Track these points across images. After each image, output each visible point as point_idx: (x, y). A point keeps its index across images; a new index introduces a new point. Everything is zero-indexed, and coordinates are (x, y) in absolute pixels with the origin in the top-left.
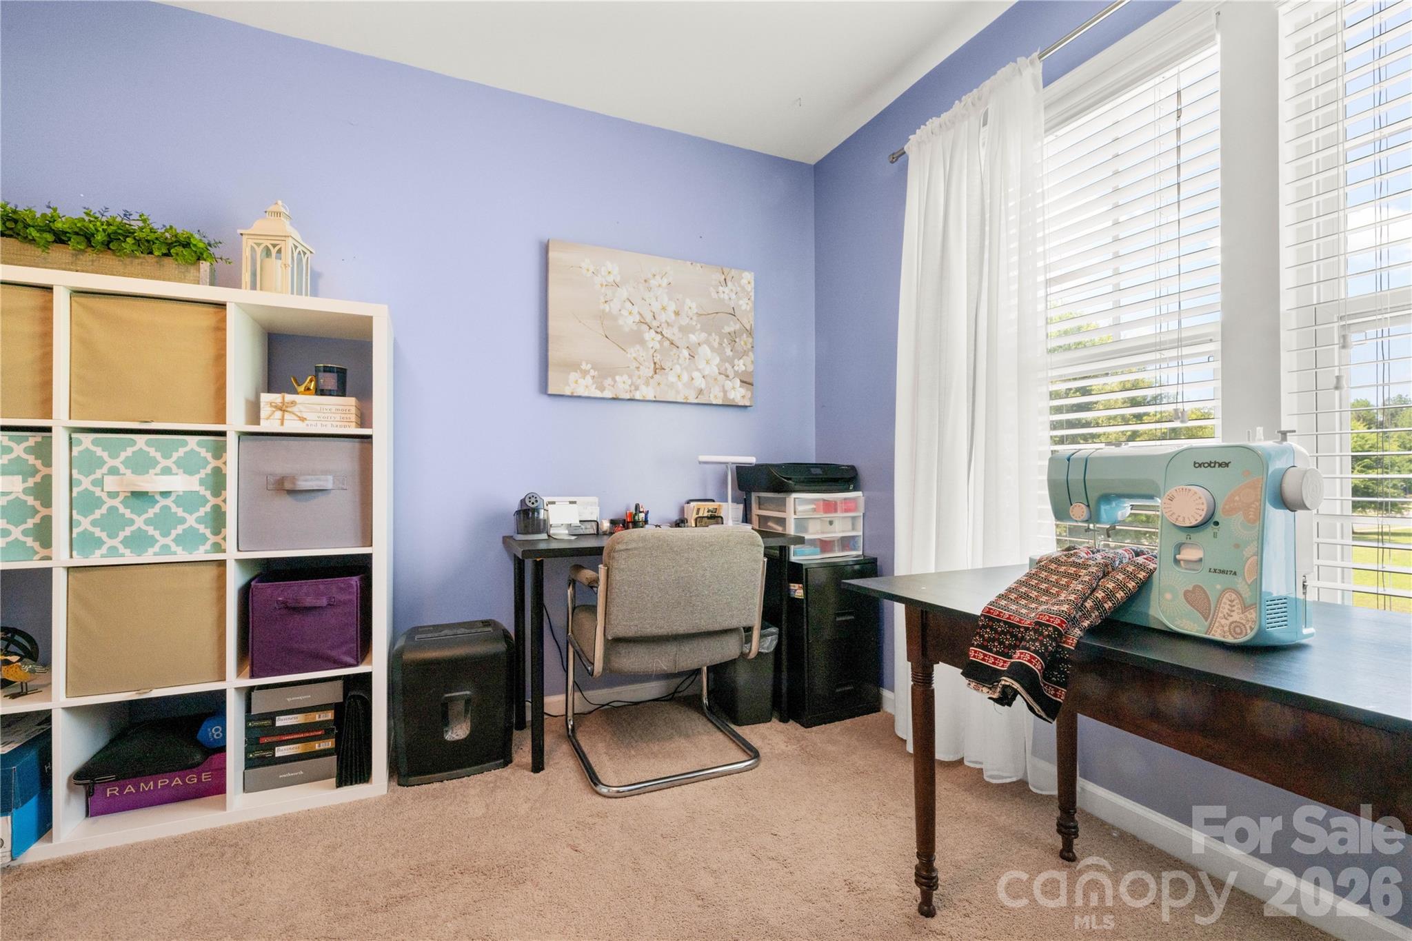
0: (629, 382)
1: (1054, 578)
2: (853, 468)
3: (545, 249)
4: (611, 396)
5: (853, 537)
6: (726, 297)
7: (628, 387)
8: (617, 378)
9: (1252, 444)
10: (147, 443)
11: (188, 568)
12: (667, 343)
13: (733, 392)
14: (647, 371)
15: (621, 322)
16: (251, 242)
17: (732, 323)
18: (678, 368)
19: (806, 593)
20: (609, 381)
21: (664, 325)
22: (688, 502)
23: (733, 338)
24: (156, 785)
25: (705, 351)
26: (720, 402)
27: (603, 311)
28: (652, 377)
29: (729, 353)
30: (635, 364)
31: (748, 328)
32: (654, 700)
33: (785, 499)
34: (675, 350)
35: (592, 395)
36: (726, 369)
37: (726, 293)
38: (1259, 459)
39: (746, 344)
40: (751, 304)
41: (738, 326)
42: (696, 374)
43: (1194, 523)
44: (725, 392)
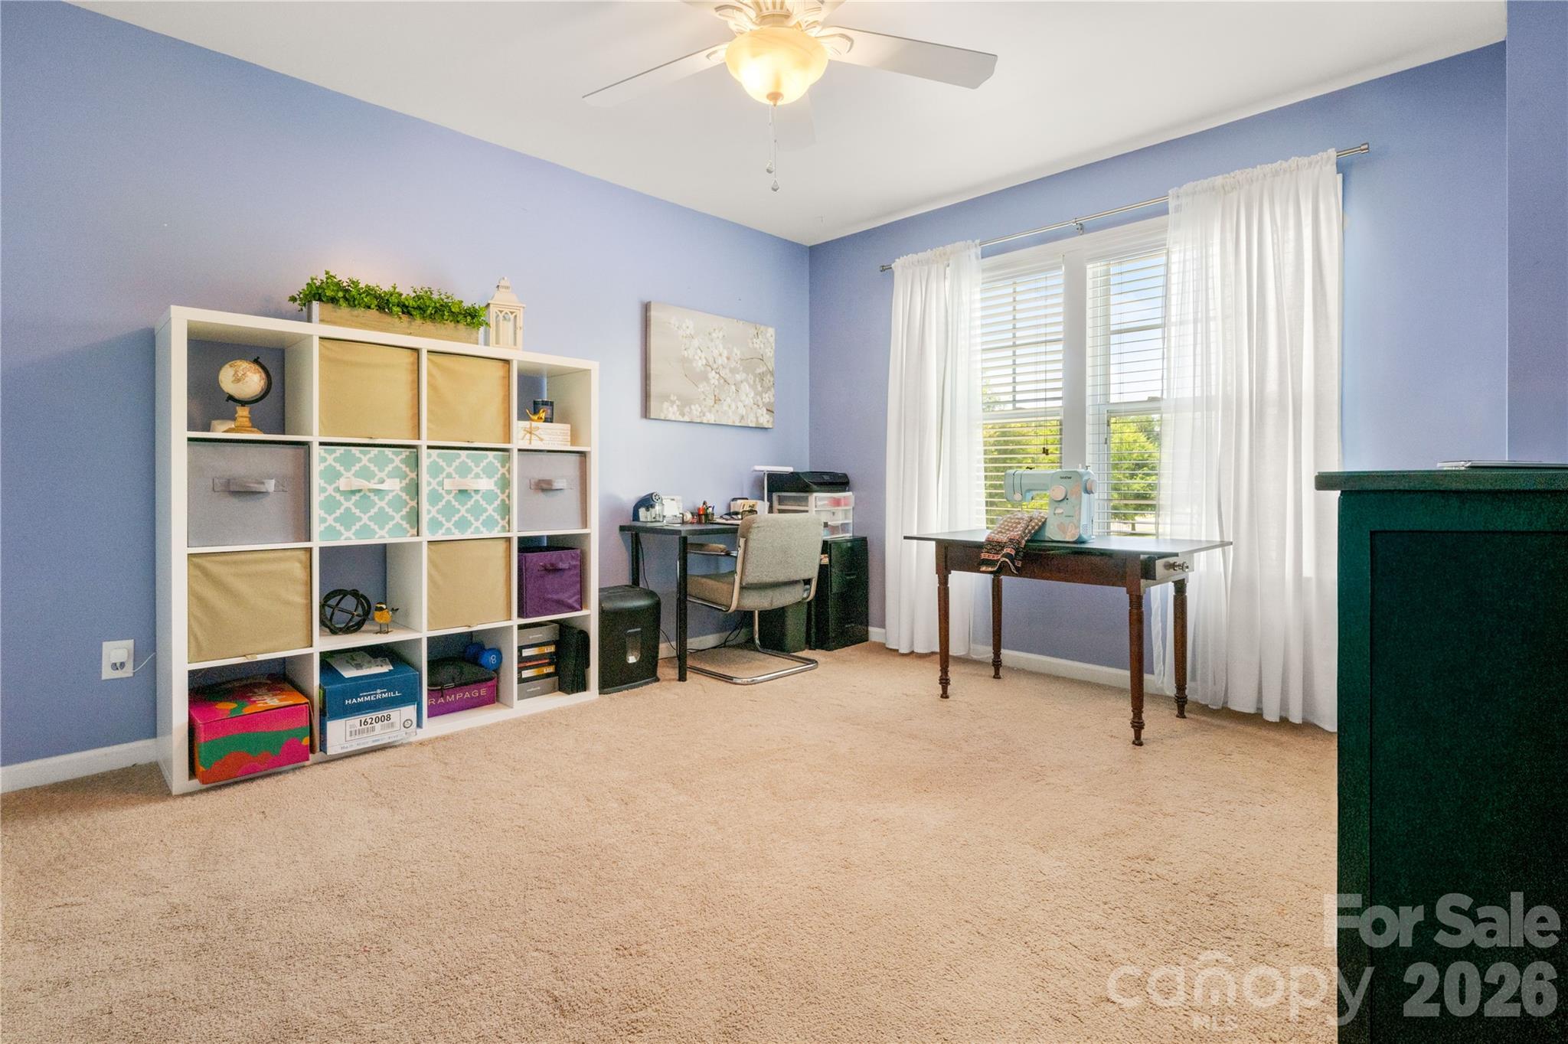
0: (699, 410)
1: (1010, 524)
2: (845, 476)
3: (646, 308)
4: (688, 420)
5: (847, 524)
6: (758, 346)
7: (698, 414)
8: (693, 407)
9: (1078, 470)
10: (468, 457)
11: (490, 542)
12: (722, 381)
13: (762, 418)
14: (710, 402)
15: (694, 365)
16: (496, 310)
17: (761, 366)
18: (728, 400)
19: (830, 560)
20: (687, 409)
21: (721, 367)
22: (734, 499)
23: (761, 377)
24: (455, 697)
25: (745, 387)
26: (754, 425)
27: (684, 356)
28: (713, 406)
29: (760, 389)
30: (703, 397)
31: (771, 370)
32: (715, 648)
33: (807, 498)
34: (727, 386)
35: (677, 420)
36: (758, 401)
37: (758, 344)
38: (1080, 475)
39: (770, 381)
40: (772, 352)
41: (765, 369)
42: (740, 405)
43: (1060, 499)
44: (757, 418)
